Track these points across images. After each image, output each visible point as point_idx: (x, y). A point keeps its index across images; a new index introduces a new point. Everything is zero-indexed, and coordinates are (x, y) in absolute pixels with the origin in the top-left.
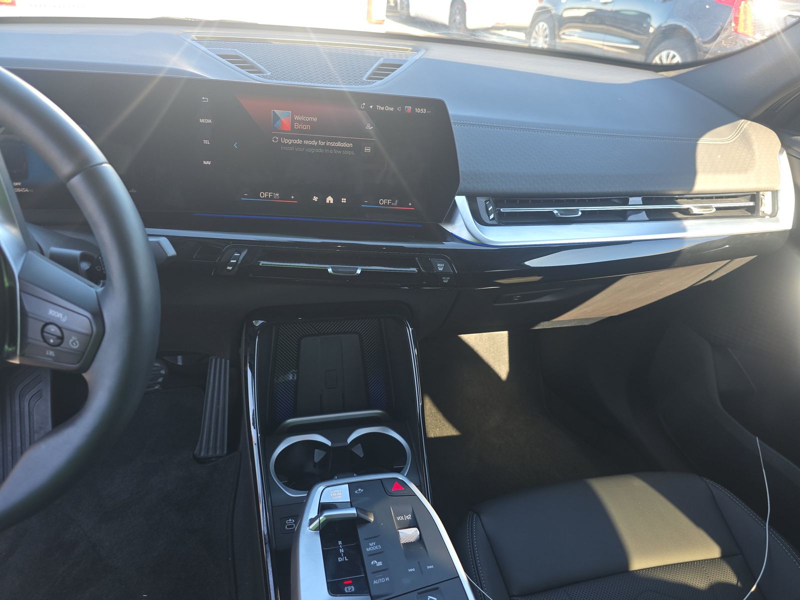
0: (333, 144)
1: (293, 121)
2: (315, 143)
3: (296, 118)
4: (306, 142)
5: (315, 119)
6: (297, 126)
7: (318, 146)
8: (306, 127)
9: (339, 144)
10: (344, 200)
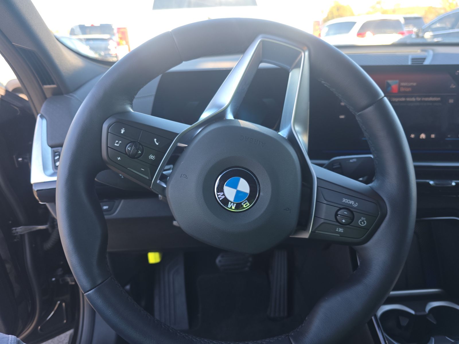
0: (426, 99)
1: (400, 86)
2: (414, 99)
3: (403, 84)
4: (408, 99)
5: (415, 84)
6: (402, 89)
7: (416, 101)
8: (408, 90)
9: (431, 99)
10: (433, 136)
